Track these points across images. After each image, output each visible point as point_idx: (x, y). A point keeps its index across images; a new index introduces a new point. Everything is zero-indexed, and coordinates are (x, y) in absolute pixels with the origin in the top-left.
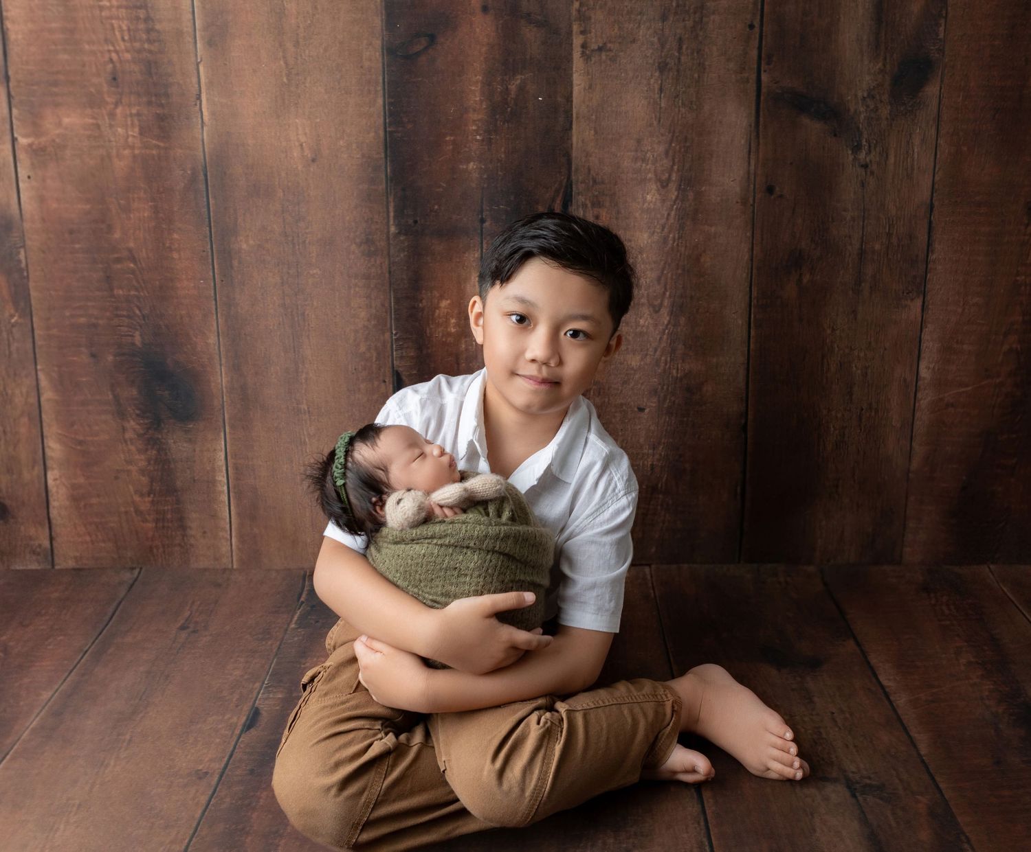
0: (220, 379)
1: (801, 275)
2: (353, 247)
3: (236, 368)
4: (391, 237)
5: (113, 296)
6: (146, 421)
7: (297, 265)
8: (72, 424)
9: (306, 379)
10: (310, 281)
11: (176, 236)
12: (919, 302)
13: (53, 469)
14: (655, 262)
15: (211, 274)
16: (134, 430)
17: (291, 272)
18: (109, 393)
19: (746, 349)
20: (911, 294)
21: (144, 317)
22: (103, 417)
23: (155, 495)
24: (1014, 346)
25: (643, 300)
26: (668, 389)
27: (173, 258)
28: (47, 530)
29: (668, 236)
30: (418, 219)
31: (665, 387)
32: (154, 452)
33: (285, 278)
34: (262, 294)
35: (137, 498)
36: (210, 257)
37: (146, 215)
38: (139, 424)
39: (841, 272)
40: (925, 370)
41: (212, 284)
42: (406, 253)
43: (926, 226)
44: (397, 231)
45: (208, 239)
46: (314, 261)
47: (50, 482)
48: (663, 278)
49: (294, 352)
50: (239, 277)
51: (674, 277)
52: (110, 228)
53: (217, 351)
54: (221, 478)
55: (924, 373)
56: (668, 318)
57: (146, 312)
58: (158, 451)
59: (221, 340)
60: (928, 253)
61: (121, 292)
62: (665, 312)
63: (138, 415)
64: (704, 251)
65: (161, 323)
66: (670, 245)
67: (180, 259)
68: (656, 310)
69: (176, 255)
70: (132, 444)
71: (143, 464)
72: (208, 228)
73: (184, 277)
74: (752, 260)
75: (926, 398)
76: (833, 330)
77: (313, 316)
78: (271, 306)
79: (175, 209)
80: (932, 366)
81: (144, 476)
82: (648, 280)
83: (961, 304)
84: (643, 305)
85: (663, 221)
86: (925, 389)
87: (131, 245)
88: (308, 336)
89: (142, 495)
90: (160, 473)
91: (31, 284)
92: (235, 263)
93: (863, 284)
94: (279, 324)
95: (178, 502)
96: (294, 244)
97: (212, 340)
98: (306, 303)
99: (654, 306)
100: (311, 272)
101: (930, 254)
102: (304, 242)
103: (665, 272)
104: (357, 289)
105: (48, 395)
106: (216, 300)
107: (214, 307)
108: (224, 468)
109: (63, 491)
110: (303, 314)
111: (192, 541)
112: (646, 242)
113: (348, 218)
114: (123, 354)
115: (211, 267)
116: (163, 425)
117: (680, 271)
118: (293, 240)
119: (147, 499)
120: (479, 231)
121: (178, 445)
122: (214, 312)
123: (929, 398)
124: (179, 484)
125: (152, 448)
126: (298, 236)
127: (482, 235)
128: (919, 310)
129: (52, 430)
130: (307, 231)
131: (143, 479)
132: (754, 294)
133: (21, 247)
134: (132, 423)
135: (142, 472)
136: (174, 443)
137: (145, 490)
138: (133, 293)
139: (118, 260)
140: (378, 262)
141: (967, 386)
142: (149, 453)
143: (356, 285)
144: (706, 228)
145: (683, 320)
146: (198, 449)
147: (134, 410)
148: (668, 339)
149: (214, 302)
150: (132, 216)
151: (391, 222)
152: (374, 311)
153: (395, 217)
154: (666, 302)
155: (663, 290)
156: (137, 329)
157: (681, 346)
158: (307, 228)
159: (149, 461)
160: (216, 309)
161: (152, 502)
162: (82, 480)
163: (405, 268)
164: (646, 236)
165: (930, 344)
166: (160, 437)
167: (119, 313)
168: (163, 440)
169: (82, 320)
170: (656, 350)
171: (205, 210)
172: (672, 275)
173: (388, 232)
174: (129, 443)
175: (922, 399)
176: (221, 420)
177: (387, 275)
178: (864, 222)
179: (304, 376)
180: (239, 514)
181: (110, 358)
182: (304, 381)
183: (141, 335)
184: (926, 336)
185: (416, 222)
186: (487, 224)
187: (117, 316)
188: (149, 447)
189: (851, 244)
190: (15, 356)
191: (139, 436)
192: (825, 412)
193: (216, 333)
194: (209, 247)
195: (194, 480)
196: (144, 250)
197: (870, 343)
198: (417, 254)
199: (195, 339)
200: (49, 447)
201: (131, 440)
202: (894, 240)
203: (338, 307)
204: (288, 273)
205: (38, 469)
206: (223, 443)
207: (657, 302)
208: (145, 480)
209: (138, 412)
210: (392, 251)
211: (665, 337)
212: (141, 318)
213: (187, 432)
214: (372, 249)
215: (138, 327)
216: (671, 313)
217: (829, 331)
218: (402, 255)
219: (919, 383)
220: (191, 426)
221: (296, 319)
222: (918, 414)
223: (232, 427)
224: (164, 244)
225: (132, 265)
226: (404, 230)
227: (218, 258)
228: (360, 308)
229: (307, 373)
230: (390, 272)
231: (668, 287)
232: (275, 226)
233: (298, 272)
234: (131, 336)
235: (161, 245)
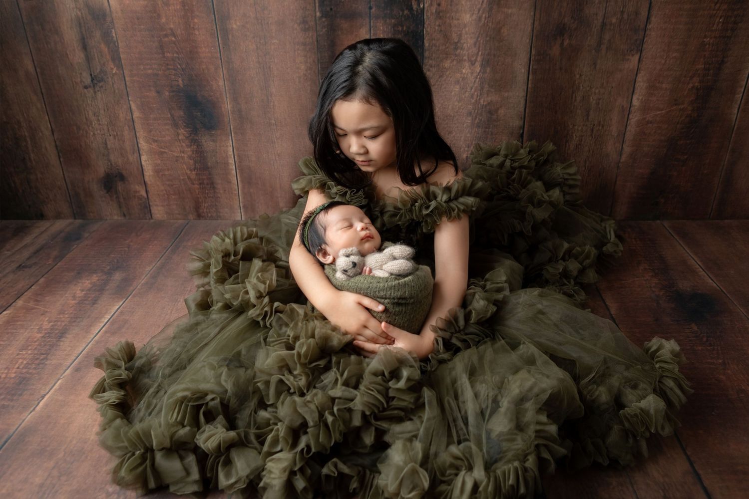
0: (227, 106)
1: (563, 40)
2: (296, 26)
3: (235, 100)
4: (317, 19)
5: (164, 57)
6: (189, 130)
7: (265, 37)
8: (150, 131)
9: (273, 106)
10: (273, 47)
11: (196, 21)
12: (637, 57)
13: (144, 155)
14: (473, 33)
15: (217, 43)
16: (184, 134)
17: (261, 42)
18: (169, 113)
19: (526, 87)
20: (632, 52)
21: (182, 69)
22: (167, 127)
23: (197, 170)
24: (696, 84)
25: (465, 58)
26: (478, 112)
27: (195, 34)
28: (144, 188)
29: (482, 16)
30: (333, 8)
31: (476, 111)
32: (195, 147)
33: (258, 45)
34: (246, 56)
35: (189, 172)
36: (216, 33)
37: (178, 7)
38: (186, 131)
39: (589, 38)
40: (636, 101)
41: (218, 50)
42: (326, 29)
43: (648, 6)
44: (321, 15)
45: (214, 22)
46: (274, 35)
47: (143, 163)
48: (478, 43)
49: (266, 90)
50: (233, 45)
51: (484, 42)
52: (159, 16)
53: (224, 90)
54: (231, 161)
55: (636, 102)
56: (480, 68)
57: (184, 66)
58: (197, 146)
59: (226, 83)
60: (647, 23)
61: (169, 55)
62: (478, 64)
63: (185, 126)
64: (504, 26)
65: (192, 73)
66: (483, 22)
67: (199, 34)
68: (473, 63)
69: (197, 33)
70: (183, 142)
71: (190, 153)
72: (213, 16)
73: (202, 45)
74: (533, 31)
75: (634, 118)
76: (581, 75)
77: (275, 69)
78: (252, 63)
79: (194, 4)
80: (640, 98)
81: (191, 159)
82: (468, 45)
83: (665, 57)
84: (465, 60)
85: (479, 6)
86: (635, 112)
87: (172, 26)
88: (273, 81)
89: (191, 170)
90: (199, 159)
91: (121, 50)
92: (230, 37)
93: (602, 46)
94: (257, 73)
95: (210, 174)
96: (262, 24)
97: (221, 83)
98: (271, 60)
99: (471, 61)
100: (273, 42)
101: (648, 24)
102: (268, 23)
103: (479, 39)
104: (299, 52)
105: (136, 114)
106: (221, 59)
107: (220, 64)
108: (233, 156)
109: (150, 167)
110: (270, 67)
111: (219, 195)
112: (468, 20)
113: (292, 7)
114: (173, 91)
115: (217, 39)
116: (198, 132)
117: (488, 39)
118: (261, 22)
119: (193, 173)
120: (368, 15)
121: (208, 144)
122: (221, 67)
123: (636, 118)
124: (209, 164)
125: (194, 145)
126: (264, 20)
127: (370, 17)
128: (637, 62)
129: (141, 134)
130: (270, 16)
131: (190, 161)
132: (533, 52)
133: (112, 28)
134: (182, 130)
135: (190, 157)
136: (206, 141)
137: (193, 167)
138: (175, 55)
139: (166, 36)
140: (310, 34)
141: (662, 110)
142: (192, 147)
143: (298, 49)
144: (506, 10)
145: (488, 70)
146: (218, 145)
147: (182, 123)
148: (479, 81)
149: (220, 61)
150: (170, 8)
151: (317, 9)
152: (309, 65)
153: (320, 6)
154: (479, 59)
155: (477, 50)
156: (180, 77)
157: (486, 86)
158: (269, 14)
159: (193, 151)
160: (222, 65)
161: (197, 174)
162: (159, 162)
163: (326, 38)
164: (468, 16)
165: (641, 84)
166: (197, 138)
167: (169, 67)
168: (199, 141)
169: (150, 71)
170: (472, 89)
171: (211, 4)
172: (483, 41)
173: (316, 16)
174: (181, 142)
175: (632, 118)
176: (229, 129)
177: (316, 43)
178: (606, 4)
179: (272, 104)
180: (242, 181)
181: (167, 93)
182: (272, 107)
183: (182, 80)
184: (639, 79)
185: (331, 9)
186: (373, 10)
187: (169, 69)
188: (192, 144)
189: (597, 19)
190: (117, 91)
191: (187, 138)
192: (571, 126)
193: (223, 79)
194: (215, 27)
195: (218, 163)
196: (179, 30)
197: (603, 83)
198: (332, 29)
199: (211, 83)
200: (140, 144)
201: (182, 139)
202: (625, 16)
203: (289, 63)
204: (260, 42)
205: (136, 155)
206: (231, 142)
207: (473, 59)
208: (191, 162)
209: (184, 124)
210: (318, 28)
211: (477, 80)
212: (181, 70)
213: (212, 136)
214: (307, 27)
215: (180, 76)
216: (482, 65)
217: (578, 76)
218: (324, 30)
219: (631, 109)
220: (213, 132)
221: (266, 70)
222: (628, 128)
223: (235, 133)
224: (190, 26)
225: (173, 39)
226: (325, 14)
227: (220, 34)
228: (301, 63)
229: (274, 102)
230: (317, 41)
231: (481, 49)
232: (251, 13)
233: (265, 42)
234: (176, 81)
235: (188, 26)
